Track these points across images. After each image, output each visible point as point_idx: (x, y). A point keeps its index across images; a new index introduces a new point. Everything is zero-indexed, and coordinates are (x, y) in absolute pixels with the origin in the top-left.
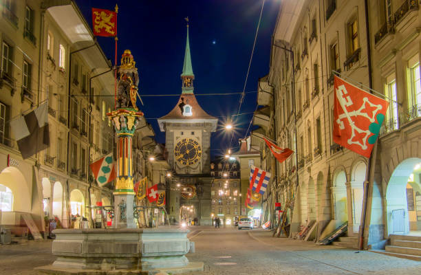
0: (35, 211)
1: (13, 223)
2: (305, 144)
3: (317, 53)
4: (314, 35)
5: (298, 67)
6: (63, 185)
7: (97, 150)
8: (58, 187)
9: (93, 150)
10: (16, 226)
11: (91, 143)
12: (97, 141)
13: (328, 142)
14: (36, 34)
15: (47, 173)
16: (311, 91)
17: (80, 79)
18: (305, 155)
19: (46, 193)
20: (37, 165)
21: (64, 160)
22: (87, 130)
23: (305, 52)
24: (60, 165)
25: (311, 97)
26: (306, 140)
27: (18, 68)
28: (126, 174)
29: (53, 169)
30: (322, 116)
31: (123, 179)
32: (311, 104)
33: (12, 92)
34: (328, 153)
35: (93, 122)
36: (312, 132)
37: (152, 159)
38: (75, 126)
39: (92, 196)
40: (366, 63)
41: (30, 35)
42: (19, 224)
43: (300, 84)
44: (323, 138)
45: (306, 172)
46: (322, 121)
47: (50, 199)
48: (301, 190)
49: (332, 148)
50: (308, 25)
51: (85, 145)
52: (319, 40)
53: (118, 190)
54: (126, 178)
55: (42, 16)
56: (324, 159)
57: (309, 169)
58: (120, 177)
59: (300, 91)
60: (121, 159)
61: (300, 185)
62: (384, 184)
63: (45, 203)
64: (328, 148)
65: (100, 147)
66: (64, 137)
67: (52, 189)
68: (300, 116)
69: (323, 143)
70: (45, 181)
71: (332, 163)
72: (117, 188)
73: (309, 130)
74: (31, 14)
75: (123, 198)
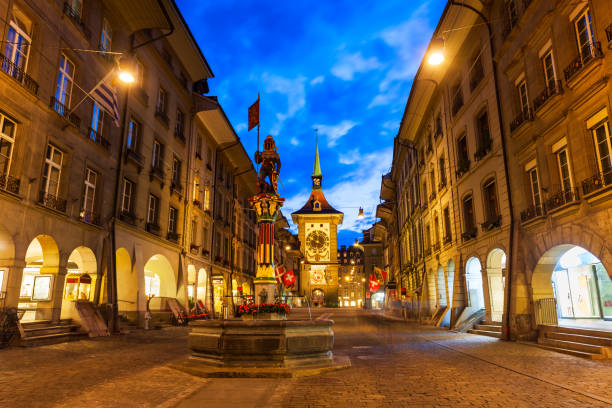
0: (180, 296)
1: (159, 308)
2: (431, 234)
3: (443, 148)
4: (439, 132)
5: (423, 163)
6: (207, 271)
7: (239, 239)
8: (203, 273)
9: (235, 240)
10: (161, 311)
11: (233, 233)
12: (239, 231)
13: (459, 231)
14: (186, 135)
15: (193, 261)
16: (437, 184)
17: (224, 177)
18: (433, 243)
19: (191, 278)
20: (184, 253)
21: (209, 249)
22: (230, 221)
23: (430, 149)
24: (205, 252)
25: (437, 189)
26: (432, 229)
27: (168, 165)
28: (268, 261)
29: (198, 257)
30: (451, 206)
31: (264, 267)
32: (438, 195)
33: (162, 185)
34: (459, 241)
35: (236, 215)
36: (440, 221)
37: (288, 248)
38: (220, 218)
39: (234, 281)
40: (501, 152)
41: (180, 135)
42: (164, 308)
43: (426, 176)
44: (452, 226)
45: (434, 260)
46: (451, 211)
47: (195, 284)
48: (429, 277)
49: (463, 236)
50: (433, 124)
51: (228, 235)
52: (445, 136)
53: (259, 279)
54: (267, 265)
55: (191, 120)
56: (455, 247)
57: (438, 257)
58: (261, 265)
59: (425, 185)
60: (262, 246)
61: (427, 271)
62: (529, 272)
63: (191, 289)
64: (459, 236)
65: (242, 237)
66: (209, 227)
67: (197, 275)
68: (425, 208)
69: (453, 232)
70: (191, 268)
71: (464, 251)
72: (258, 276)
73: (436, 220)
74: (181, 117)
75: (264, 287)
